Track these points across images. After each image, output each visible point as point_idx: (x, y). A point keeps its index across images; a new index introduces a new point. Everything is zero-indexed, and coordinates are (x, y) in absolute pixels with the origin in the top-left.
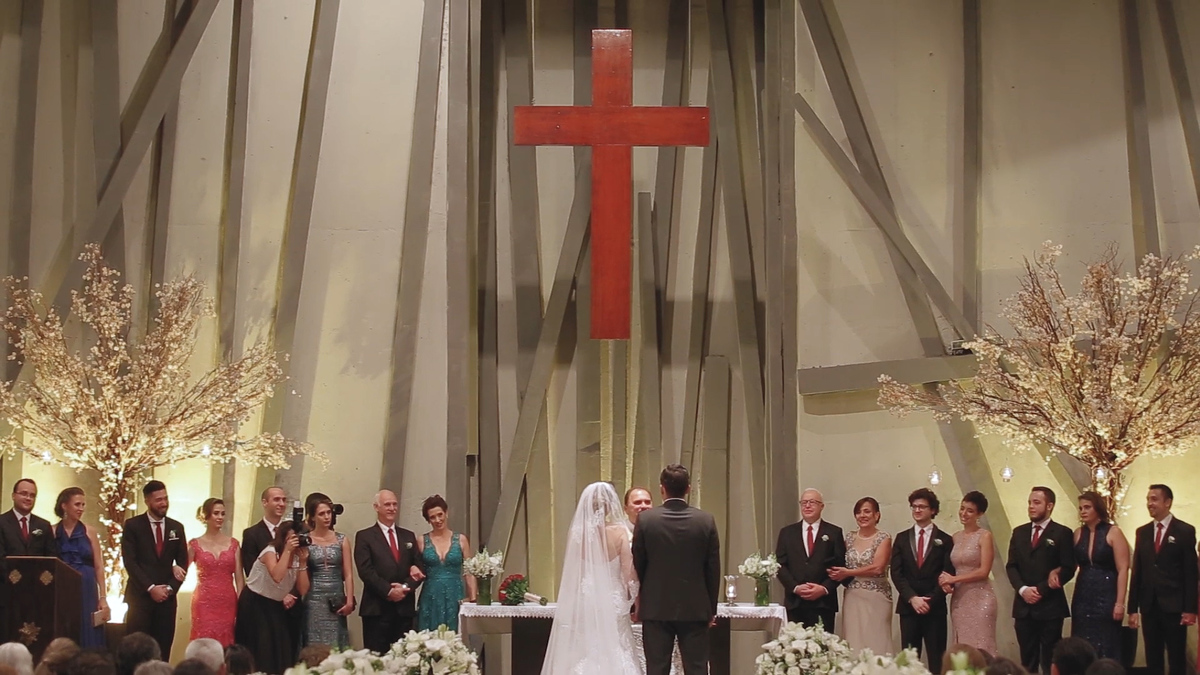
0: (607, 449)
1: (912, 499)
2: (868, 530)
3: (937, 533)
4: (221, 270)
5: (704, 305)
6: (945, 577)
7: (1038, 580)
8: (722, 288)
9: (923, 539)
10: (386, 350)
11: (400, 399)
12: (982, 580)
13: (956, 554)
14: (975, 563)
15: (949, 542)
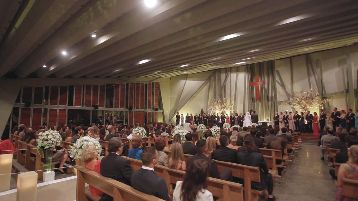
0: (264, 109)
1: (285, 112)
2: (281, 115)
3: (287, 115)
4: (230, 97)
5: (272, 96)
6: (288, 119)
7: (296, 119)
8: (273, 95)
9: (286, 116)
10: (243, 102)
11: (244, 106)
12: (291, 119)
13: (289, 117)
14: (290, 118)
15: (288, 116)
